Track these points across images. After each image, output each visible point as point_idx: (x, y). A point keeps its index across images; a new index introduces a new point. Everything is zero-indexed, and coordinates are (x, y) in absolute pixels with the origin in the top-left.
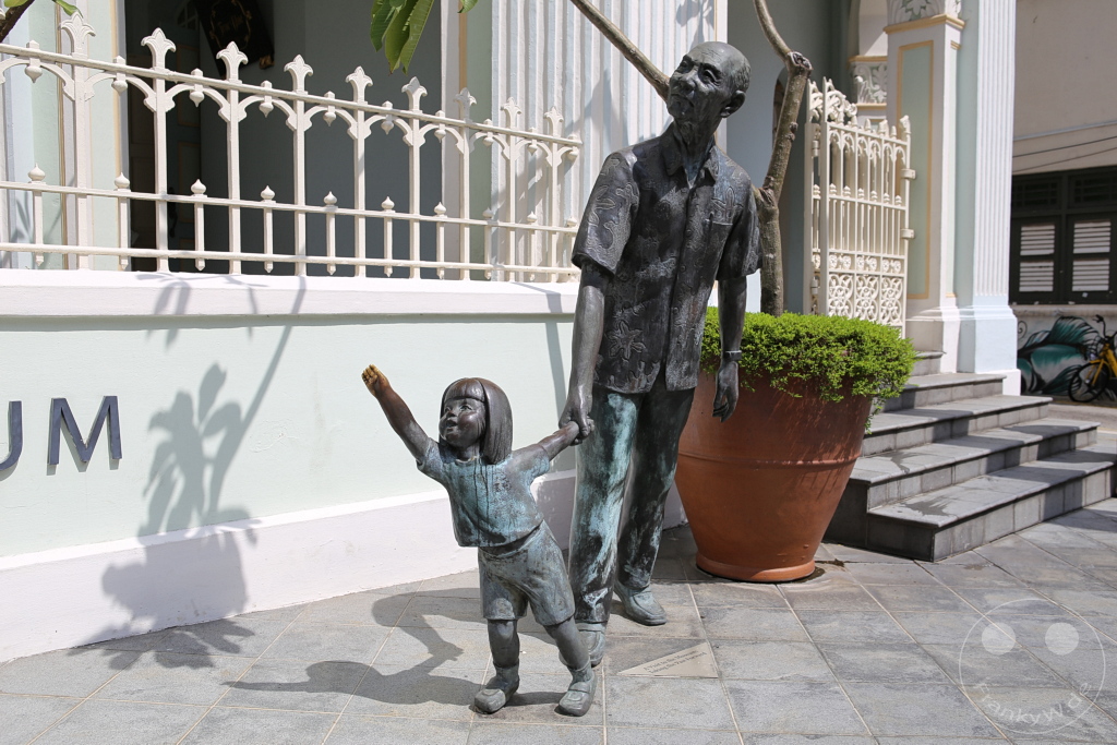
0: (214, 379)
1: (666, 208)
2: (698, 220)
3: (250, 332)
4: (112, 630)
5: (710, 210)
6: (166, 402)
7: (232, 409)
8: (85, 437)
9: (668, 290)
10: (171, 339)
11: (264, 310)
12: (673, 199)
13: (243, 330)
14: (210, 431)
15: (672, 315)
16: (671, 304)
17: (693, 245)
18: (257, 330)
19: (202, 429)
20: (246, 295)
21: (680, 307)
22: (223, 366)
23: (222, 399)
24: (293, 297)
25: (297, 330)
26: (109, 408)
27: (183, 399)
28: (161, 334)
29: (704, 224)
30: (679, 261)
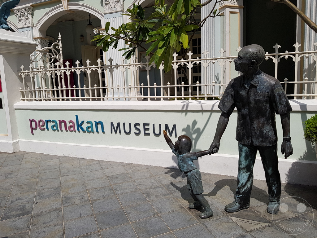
0: (195, 123)
1: (241, 95)
2: (252, 98)
3: (203, 114)
4: (173, 166)
5: (256, 95)
6: (185, 127)
7: (199, 129)
8: (171, 131)
9: (248, 117)
10: (186, 114)
11: (204, 109)
12: (243, 92)
13: (201, 113)
14: (194, 133)
15: (252, 125)
16: (251, 122)
17: (252, 105)
18: (204, 113)
19: (192, 132)
20: (200, 106)
21: (253, 123)
22: (196, 120)
23: (196, 127)
24: (212, 106)
25: (213, 113)
26: (174, 127)
27: (188, 126)
28: (184, 113)
29: (254, 99)
30: (249, 110)
